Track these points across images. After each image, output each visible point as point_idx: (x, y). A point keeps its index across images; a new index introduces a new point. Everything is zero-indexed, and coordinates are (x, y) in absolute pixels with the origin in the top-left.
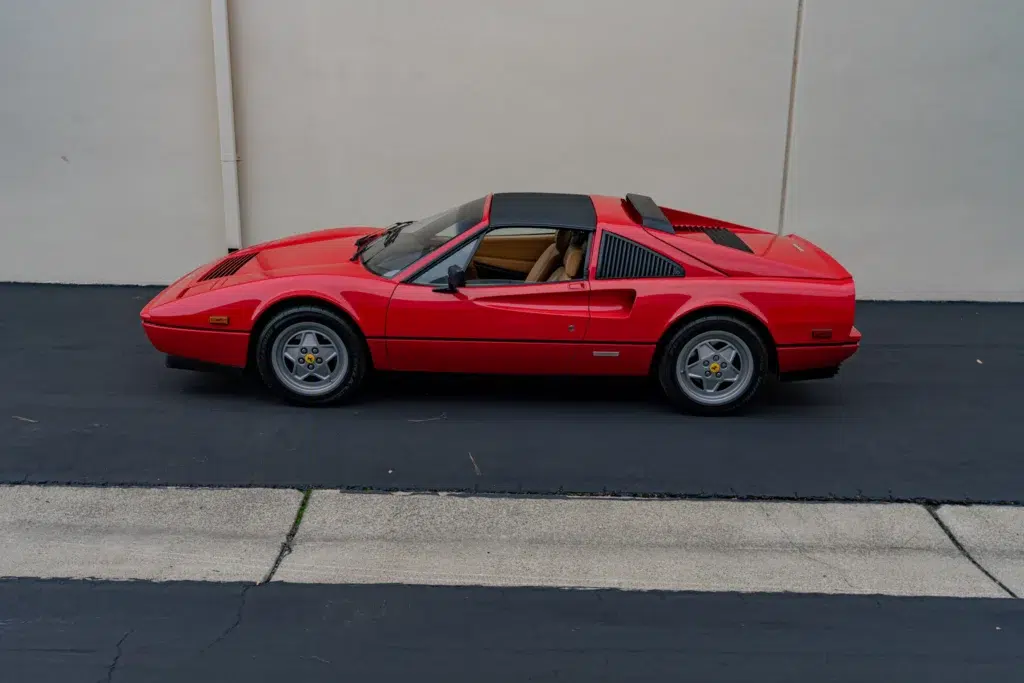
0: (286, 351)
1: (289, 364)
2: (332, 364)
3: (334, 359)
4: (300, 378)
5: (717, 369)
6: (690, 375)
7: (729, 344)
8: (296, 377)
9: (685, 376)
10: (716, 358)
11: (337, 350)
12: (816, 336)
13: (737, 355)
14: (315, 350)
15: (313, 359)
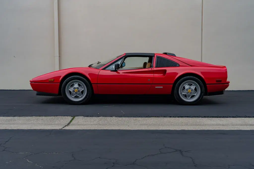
0: (69, 89)
1: (70, 92)
2: (82, 92)
3: (83, 91)
4: (73, 97)
5: (190, 92)
6: (183, 93)
7: (193, 84)
8: (72, 96)
9: (181, 94)
10: (190, 88)
11: (84, 88)
12: (217, 81)
13: (195, 87)
14: (78, 88)
15: (77, 91)
